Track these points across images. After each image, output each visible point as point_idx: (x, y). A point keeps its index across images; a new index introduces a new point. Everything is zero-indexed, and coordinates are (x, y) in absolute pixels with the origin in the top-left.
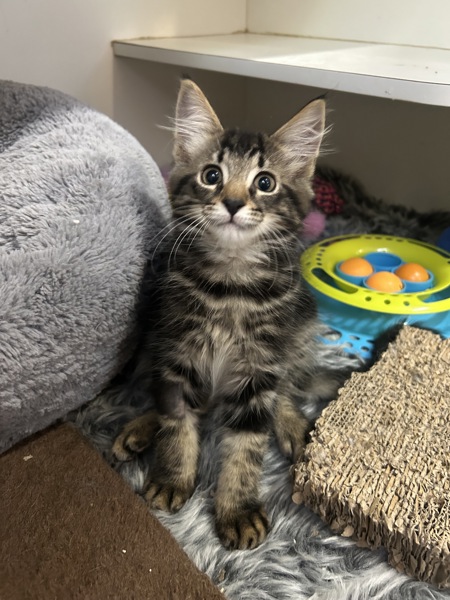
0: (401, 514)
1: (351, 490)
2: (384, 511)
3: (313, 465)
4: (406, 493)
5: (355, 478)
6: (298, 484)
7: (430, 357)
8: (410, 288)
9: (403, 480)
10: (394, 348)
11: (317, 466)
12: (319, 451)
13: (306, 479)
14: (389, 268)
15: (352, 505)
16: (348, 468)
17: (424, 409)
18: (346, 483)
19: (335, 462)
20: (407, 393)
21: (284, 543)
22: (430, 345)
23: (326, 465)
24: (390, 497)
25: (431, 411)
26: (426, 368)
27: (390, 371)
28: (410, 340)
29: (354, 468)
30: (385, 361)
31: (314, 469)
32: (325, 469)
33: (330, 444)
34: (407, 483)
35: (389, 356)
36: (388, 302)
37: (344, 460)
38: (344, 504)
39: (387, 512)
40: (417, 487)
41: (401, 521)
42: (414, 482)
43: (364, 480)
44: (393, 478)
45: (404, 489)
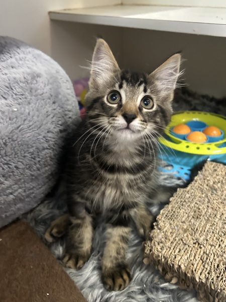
0: (204, 271)
1: (175, 258)
2: (194, 270)
3: (154, 243)
4: (207, 259)
5: (178, 250)
6: (146, 253)
7: (221, 178)
8: (211, 140)
9: (205, 251)
10: (202, 174)
11: (156, 243)
12: (158, 234)
13: (151, 251)
14: (200, 129)
15: (176, 266)
16: (174, 244)
17: (218, 209)
18: (173, 253)
19: (167, 241)
20: (208, 199)
21: (138, 287)
22: (222, 172)
23: (161, 242)
24: (198, 261)
25: (222, 210)
26: (219, 185)
27: (199, 187)
28: (211, 169)
29: (177, 244)
30: (196, 182)
31: (155, 245)
32: (161, 245)
33: (164, 230)
34: (208, 253)
35: (198, 179)
36: (198, 148)
37: (172, 239)
38: (171, 265)
39: (195, 271)
40: (213, 255)
41: (203, 276)
42: (211, 252)
43: (183, 251)
44: (199, 250)
45: (205, 256)
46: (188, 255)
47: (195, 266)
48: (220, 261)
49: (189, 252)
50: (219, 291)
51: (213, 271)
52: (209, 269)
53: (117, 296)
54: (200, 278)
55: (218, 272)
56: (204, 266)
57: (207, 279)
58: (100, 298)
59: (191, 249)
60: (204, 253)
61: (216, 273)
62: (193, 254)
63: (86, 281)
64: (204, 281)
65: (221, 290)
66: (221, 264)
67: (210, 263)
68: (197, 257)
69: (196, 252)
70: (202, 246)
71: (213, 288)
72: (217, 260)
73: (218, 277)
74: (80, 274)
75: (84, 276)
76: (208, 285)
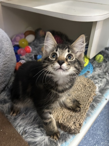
0: (62, 119)
2: (59, 119)
40: (67, 113)
41: (62, 121)
42: (66, 112)
43: (56, 112)
44: (62, 111)
45: (64, 113)
46: (58, 113)
47: (59, 117)
48: (69, 115)
49: (58, 112)
50: (67, 126)
51: (65, 119)
52: (64, 118)
53: (29, 129)
54: (61, 122)
55: (67, 119)
56: (63, 117)
57: (63, 122)
58: (23, 130)
59: (59, 111)
60: (64, 112)
61: (67, 120)
62: (59, 113)
63: (18, 124)
64: (62, 123)
65: (68, 126)
66: (69, 116)
67: (65, 116)
68: (60, 114)
69: (61, 112)
70: (63, 109)
71: (65, 125)
72: (68, 115)
73: (67, 121)
74: (16, 121)
75: (17, 122)
76: (63, 124)
